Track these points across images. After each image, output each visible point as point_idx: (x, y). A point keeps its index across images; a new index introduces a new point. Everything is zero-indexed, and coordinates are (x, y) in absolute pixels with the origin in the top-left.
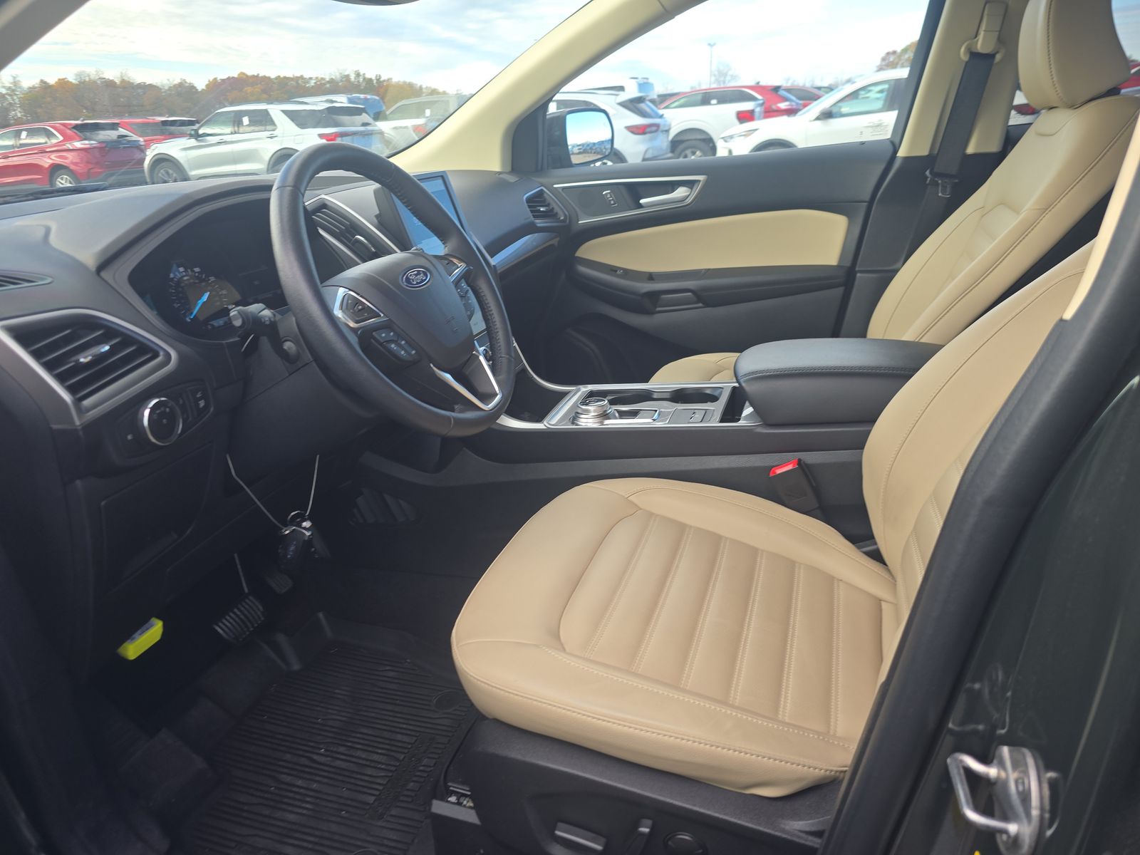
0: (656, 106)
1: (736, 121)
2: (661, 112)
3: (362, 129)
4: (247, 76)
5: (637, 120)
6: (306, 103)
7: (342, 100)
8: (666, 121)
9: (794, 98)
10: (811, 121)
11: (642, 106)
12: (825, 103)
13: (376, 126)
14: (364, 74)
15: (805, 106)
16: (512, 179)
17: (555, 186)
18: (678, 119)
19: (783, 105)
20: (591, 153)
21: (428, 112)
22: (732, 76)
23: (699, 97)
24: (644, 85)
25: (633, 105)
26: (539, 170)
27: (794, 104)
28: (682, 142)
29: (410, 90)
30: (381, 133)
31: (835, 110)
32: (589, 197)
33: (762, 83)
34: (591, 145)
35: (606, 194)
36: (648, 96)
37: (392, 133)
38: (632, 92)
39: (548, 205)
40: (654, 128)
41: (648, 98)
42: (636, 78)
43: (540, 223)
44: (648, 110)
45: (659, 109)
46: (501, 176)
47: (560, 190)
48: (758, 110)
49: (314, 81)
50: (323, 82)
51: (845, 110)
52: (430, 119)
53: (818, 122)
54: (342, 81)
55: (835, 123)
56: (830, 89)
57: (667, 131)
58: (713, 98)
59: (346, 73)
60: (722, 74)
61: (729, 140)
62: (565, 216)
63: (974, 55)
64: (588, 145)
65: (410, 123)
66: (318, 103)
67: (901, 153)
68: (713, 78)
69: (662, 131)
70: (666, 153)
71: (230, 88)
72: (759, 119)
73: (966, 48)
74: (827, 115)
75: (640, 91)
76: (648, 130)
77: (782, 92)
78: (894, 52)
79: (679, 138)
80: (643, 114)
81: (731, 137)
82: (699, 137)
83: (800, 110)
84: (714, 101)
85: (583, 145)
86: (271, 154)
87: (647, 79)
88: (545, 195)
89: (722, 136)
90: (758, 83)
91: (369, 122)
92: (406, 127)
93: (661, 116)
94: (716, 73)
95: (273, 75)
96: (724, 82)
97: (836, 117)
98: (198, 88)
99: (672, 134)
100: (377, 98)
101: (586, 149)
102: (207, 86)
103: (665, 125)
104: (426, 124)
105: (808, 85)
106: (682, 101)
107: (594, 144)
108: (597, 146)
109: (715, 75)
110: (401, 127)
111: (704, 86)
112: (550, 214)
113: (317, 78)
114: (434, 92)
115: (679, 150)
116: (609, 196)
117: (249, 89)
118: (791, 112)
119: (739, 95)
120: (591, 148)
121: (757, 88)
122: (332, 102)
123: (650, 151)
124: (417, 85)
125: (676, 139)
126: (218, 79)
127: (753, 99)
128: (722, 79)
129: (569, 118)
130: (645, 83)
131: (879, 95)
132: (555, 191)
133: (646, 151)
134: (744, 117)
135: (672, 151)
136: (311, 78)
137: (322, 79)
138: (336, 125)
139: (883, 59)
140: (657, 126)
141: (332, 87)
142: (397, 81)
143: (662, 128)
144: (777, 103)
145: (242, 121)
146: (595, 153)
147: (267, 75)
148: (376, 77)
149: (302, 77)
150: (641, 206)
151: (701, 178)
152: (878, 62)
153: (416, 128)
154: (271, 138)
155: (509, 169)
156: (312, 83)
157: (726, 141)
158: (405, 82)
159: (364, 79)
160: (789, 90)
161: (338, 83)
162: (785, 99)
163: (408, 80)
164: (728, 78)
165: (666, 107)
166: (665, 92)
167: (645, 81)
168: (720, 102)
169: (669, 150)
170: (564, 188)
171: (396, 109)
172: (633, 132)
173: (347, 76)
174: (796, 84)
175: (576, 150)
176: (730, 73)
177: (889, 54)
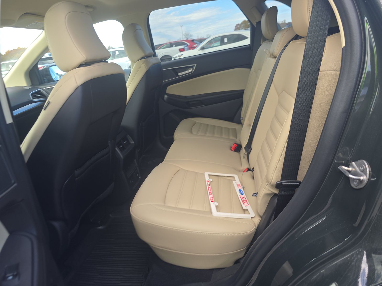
1: (179, 52)
4: (20, 48)
9: (199, 43)
12: (202, 45)
17: (44, 88)
18: (161, 53)
23: (169, 45)
33: (189, 39)
39: (42, 94)
43: (36, 100)
46: (25, 87)
48: (186, 48)
53: (200, 51)
58: (174, 45)
72: (185, 51)
74: (203, 48)
78: (239, 24)
81: (176, 57)
84: (174, 46)
88: (41, 91)
89: (174, 57)
98: (2, 54)
102: (6, 53)
106: (165, 46)
126: (10, 50)
127: (186, 44)
132: (44, 90)
134: (181, 50)
139: (236, 27)
144: (194, 45)
145: (9, 66)
152: (234, 28)
165: (158, 49)
168: (176, 46)
170: (47, 89)
177: (237, 25)
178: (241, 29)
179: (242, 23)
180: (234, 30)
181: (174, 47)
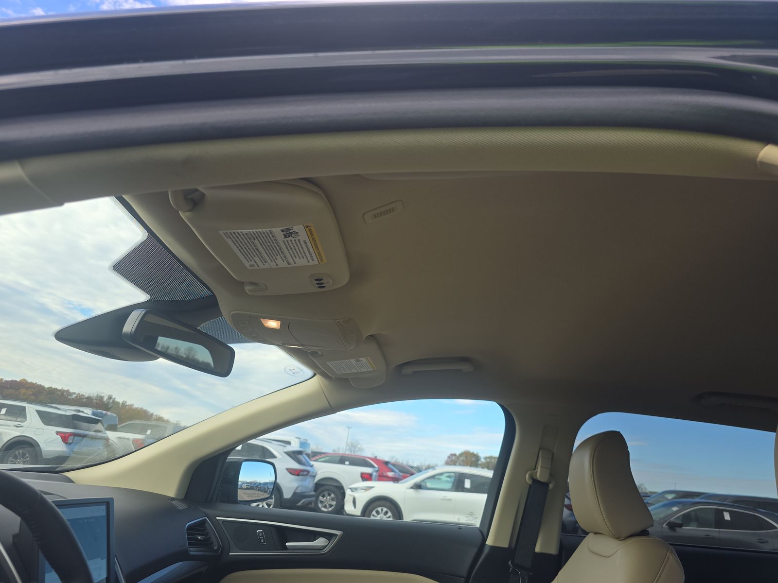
0: (310, 459)
1: (360, 479)
2: (312, 463)
3: (94, 433)
4: (27, 382)
5: (295, 466)
6: (59, 409)
7: (87, 412)
8: (314, 470)
9: (397, 471)
10: (407, 488)
11: (300, 457)
12: (417, 478)
13: (106, 434)
14: (115, 398)
15: (405, 477)
16: (181, 506)
17: (217, 518)
18: (323, 470)
19: (390, 474)
20: (256, 490)
21: (149, 432)
22: (359, 448)
23: (338, 459)
24: (303, 444)
25: (294, 455)
26: (208, 502)
27: (397, 474)
28: (323, 485)
29: (142, 415)
30: (107, 439)
31: (423, 484)
32: (244, 533)
33: (378, 458)
34: (257, 484)
35: (259, 533)
36: (305, 451)
37: (116, 441)
38: (295, 446)
39: (206, 535)
40: (305, 473)
41: (305, 452)
42: (300, 438)
43: (193, 551)
44: (304, 460)
45: (311, 460)
46: (173, 502)
47: (221, 523)
48: (374, 474)
49: (76, 396)
50: (82, 397)
51: (429, 485)
52: (148, 437)
53: (412, 490)
54: (96, 399)
55: (423, 493)
56: (419, 470)
57: (314, 477)
58: (347, 461)
59: (102, 395)
60: (353, 446)
61: (354, 490)
62: (219, 546)
63: (535, 481)
64: (255, 484)
65: (132, 436)
66: (68, 410)
67: (489, 542)
68: (348, 448)
69: (311, 476)
70: (311, 492)
71: (8, 386)
72: (375, 480)
73: (529, 476)
74: (418, 487)
75: (301, 447)
76: (301, 473)
77: (390, 466)
79: (321, 483)
80: (300, 462)
81: (356, 489)
82: (335, 484)
83: (401, 480)
84: (347, 463)
85: (251, 483)
86: (10, 438)
87: (307, 440)
88: (207, 524)
89: (351, 486)
90: (376, 457)
91: (101, 430)
92: (128, 439)
93: (312, 466)
94: (350, 445)
95: (47, 385)
96: (354, 451)
97: (423, 489)
99: (317, 478)
100: (115, 415)
101: (253, 486)
103: (313, 472)
104: (144, 440)
105: (405, 463)
106: (327, 458)
107: (260, 484)
108: (261, 486)
109: (349, 446)
110: (124, 438)
111: (341, 452)
112: (206, 543)
113: (79, 394)
114: (160, 419)
115: (319, 491)
116: (261, 535)
117: (23, 391)
118: (395, 480)
119: (363, 462)
120: (257, 487)
121: (375, 460)
122: (79, 411)
123: (300, 488)
124: (150, 412)
125: (319, 482)
127: (371, 466)
128: (353, 449)
129: (244, 464)
130: (304, 443)
131: (448, 479)
132: (216, 523)
133: (297, 488)
134: (366, 477)
135: (315, 491)
136: (74, 393)
137: (82, 395)
138: (75, 427)
139: (449, 457)
140: (308, 472)
141: (87, 402)
142: (136, 407)
143: (310, 474)
144: (386, 472)
146: (259, 490)
147: (42, 385)
148: (124, 402)
149: (68, 391)
150: (285, 548)
151: (338, 533)
152: (446, 458)
153: (135, 441)
154: (17, 427)
155: (183, 497)
156: (74, 396)
157: (352, 491)
158: (142, 409)
159: (114, 401)
160: (394, 465)
161: (93, 400)
162: (392, 471)
163: (145, 408)
164: (357, 449)
165: (316, 461)
166: (316, 450)
167: (305, 441)
168: (351, 464)
169: (313, 490)
170: (224, 521)
171: (127, 425)
172: (290, 473)
173: (102, 397)
174: (397, 461)
175: (244, 486)
176: (359, 446)
177: (452, 455)
178: (457, 464)
179: (461, 455)
180: (444, 462)
181: (346, 465)
